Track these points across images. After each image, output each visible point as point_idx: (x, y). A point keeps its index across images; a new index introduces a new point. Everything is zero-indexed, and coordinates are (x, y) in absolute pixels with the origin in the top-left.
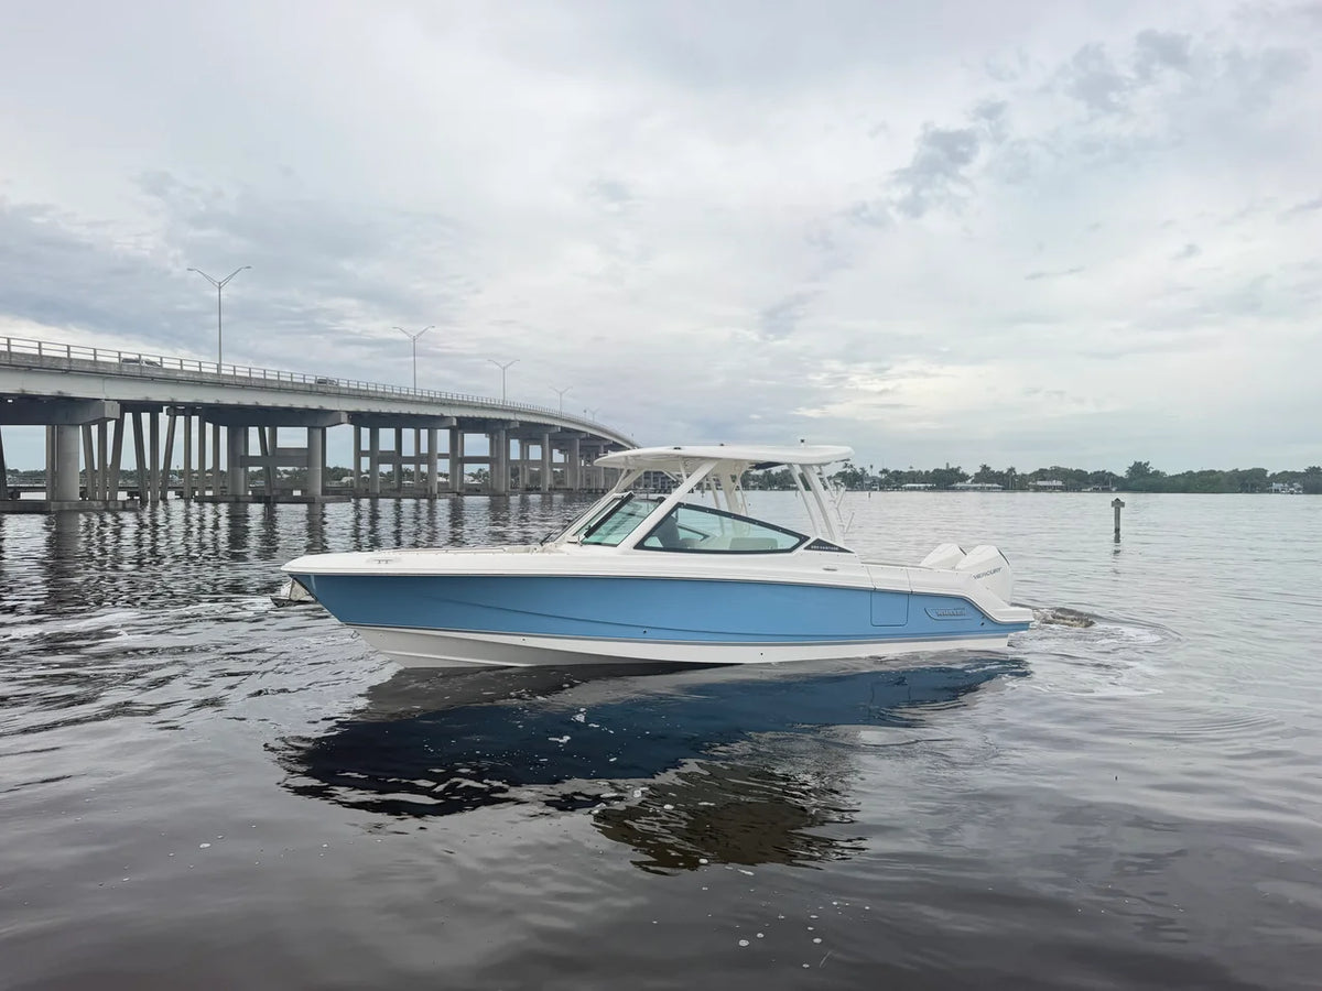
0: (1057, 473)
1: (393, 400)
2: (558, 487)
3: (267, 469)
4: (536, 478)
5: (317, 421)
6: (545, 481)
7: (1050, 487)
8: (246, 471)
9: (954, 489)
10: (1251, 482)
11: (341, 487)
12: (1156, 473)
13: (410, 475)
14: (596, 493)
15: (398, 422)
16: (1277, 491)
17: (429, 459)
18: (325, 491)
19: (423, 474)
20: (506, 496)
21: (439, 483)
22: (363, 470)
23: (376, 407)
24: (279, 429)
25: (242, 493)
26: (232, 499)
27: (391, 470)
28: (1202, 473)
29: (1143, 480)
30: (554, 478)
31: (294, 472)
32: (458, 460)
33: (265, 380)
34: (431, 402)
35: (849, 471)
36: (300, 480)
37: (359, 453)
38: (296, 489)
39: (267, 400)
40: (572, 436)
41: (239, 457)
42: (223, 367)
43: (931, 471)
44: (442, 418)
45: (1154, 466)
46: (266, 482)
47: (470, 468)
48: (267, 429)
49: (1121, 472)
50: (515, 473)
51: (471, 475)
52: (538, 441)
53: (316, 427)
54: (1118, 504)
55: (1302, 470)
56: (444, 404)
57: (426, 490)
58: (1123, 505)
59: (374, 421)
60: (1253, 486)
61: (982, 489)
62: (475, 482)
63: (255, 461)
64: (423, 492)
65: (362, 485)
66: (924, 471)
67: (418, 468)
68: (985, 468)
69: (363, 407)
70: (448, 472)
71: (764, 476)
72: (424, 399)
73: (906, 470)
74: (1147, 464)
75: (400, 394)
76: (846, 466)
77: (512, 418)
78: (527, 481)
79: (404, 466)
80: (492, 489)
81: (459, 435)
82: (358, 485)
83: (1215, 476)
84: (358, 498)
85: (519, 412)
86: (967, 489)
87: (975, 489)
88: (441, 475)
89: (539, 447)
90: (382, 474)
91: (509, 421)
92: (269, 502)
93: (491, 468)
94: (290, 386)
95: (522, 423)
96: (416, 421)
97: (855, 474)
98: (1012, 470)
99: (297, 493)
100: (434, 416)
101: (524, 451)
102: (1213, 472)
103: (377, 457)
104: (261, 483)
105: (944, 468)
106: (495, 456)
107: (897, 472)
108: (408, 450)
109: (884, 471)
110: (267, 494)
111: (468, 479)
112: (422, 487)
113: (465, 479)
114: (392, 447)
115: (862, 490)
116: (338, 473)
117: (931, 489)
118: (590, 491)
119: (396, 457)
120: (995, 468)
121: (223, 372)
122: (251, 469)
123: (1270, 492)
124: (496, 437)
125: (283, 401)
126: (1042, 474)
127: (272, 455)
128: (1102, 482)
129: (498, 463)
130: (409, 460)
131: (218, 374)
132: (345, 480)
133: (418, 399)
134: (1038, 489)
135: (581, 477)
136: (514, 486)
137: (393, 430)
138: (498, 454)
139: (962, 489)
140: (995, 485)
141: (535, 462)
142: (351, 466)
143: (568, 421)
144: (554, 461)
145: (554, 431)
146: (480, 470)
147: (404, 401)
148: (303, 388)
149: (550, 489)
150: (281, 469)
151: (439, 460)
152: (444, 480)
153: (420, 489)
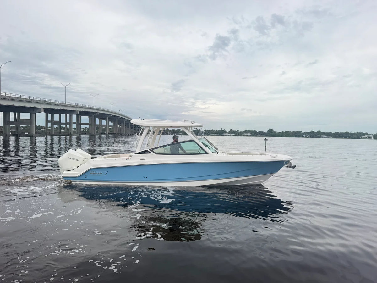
0: (249, 131)
1: (59, 105)
2: (111, 133)
3: (17, 126)
5: (33, 111)
6: (107, 131)
7: (248, 135)
8: (9, 126)
9: (223, 135)
10: (297, 134)
11: (40, 131)
12: (274, 132)
13: (64, 128)
14: (123, 135)
15: (60, 112)
16: (304, 137)
17: (70, 123)
18: (36, 133)
19: (68, 128)
20: (94, 135)
21: (73, 131)
22: (48, 127)
23: (53, 107)
24: (21, 113)
25: (8, 133)
26: (5, 135)
27: (57, 127)
28: (286, 132)
29: (271, 134)
30: (110, 130)
31: (25, 127)
32: (79, 124)
33: (16, 97)
34: (70, 106)
35: (196, 130)
36: (28, 129)
37: (47, 121)
38: (27, 132)
39: (17, 104)
40: (116, 118)
41: (7, 122)
43: (217, 130)
44: (74, 111)
45: (274, 130)
46: (16, 130)
47: (83, 127)
48: (16, 113)
49: (266, 131)
50: (97, 128)
51: (83, 129)
52: (104, 119)
53: (33, 113)
54: (266, 140)
55: (310, 132)
56: (75, 107)
57: (69, 133)
58: (267, 140)
59: (53, 112)
60: (298, 135)
61: (230, 136)
62: (84, 131)
63: (12, 123)
65: (48, 131)
66: (215, 130)
67: (66, 126)
68: (231, 130)
69: (49, 107)
70: (76, 128)
71: (172, 131)
72: (68, 105)
73: (211, 130)
74: (272, 129)
75: (61, 103)
76: (195, 128)
77: (97, 112)
78: (101, 131)
79: (62, 126)
80: (90, 133)
81: (80, 117)
82: (47, 131)
83: (289, 133)
84: (47, 135)
85: (99, 110)
86: (227, 135)
87: (229, 135)
88: (73, 129)
89: (105, 121)
90: (54, 128)
91: (95, 113)
92: (17, 136)
93: (90, 127)
94: (25, 100)
95: (99, 113)
96: (66, 112)
97: (197, 131)
98: (238, 130)
100: (72, 110)
101: (100, 122)
102: (288, 132)
103: (53, 122)
104: (14, 130)
105: (221, 129)
106: (91, 123)
107: (208, 130)
108: (63, 121)
109: (205, 130)
110: (17, 133)
111: (82, 130)
112: (67, 132)
113: (81, 130)
114: (58, 120)
115: (199, 135)
116: (40, 127)
117: (218, 135)
118: (121, 134)
119: (59, 123)
120: (234, 130)
122: (11, 126)
124: (91, 117)
125: (22, 104)
126: (245, 132)
127: (18, 121)
128: (261, 134)
129: (92, 125)
130: (63, 124)
132: (42, 130)
133: (66, 105)
134: (244, 136)
135: (118, 130)
136: (97, 132)
137: (58, 114)
138: (92, 122)
139: (225, 135)
140: (234, 134)
141: (104, 126)
142: (44, 125)
143: (114, 113)
144: (110, 125)
145: (110, 116)
146: (86, 127)
147: (62, 106)
148: (28, 100)
149: (108, 133)
150: (21, 126)
151: (73, 124)
152: (74, 130)
153: (67, 133)
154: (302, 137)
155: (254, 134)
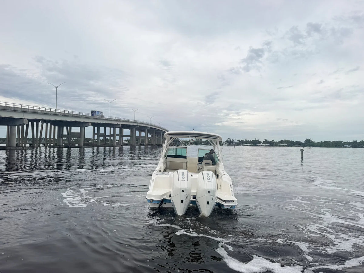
0: (285, 141)
1: (104, 119)
2: (149, 144)
3: (68, 138)
4: (143, 141)
5: (82, 125)
6: (146, 142)
7: (284, 145)
8: (63, 139)
9: (258, 146)
10: (338, 144)
11: (89, 143)
12: (313, 142)
13: (108, 140)
15: (105, 125)
16: (345, 147)
17: (114, 136)
18: (84, 145)
19: (112, 140)
20: (135, 146)
21: (116, 142)
22: (95, 139)
23: (99, 121)
24: (72, 127)
25: (62, 145)
26: (59, 146)
27: (103, 139)
28: (325, 142)
29: (308, 143)
30: (148, 141)
31: (76, 139)
32: (121, 136)
33: (68, 114)
34: (114, 120)
35: (229, 140)
36: (77, 141)
37: (94, 134)
38: (76, 144)
39: (69, 119)
40: (153, 130)
41: (61, 135)
42: (57, 110)
43: (251, 140)
44: (117, 124)
45: (312, 140)
46: (68, 142)
47: (125, 138)
48: (69, 127)
49: (303, 141)
50: (137, 140)
51: (125, 140)
52: (144, 131)
53: (83, 127)
54: (302, 150)
55: (352, 142)
56: (118, 121)
58: (304, 150)
59: (99, 125)
60: (338, 146)
61: (265, 146)
62: (126, 142)
63: (65, 136)
64: (112, 145)
66: (249, 140)
67: (110, 138)
68: (266, 140)
69: (96, 121)
70: (119, 139)
71: (206, 141)
73: (245, 140)
74: (310, 139)
75: (106, 118)
76: (228, 139)
77: (137, 125)
78: (141, 142)
79: (106, 138)
80: (131, 144)
81: (122, 129)
82: (94, 143)
84: (93, 146)
85: (139, 123)
86: (261, 146)
87: (263, 146)
88: (117, 140)
89: (144, 133)
90: (100, 140)
92: (69, 147)
93: (131, 138)
94: (75, 115)
95: (139, 126)
96: (110, 126)
97: (231, 141)
98: (273, 140)
99: (77, 145)
100: (115, 124)
101: (140, 134)
102: (328, 142)
103: (99, 135)
104: (66, 142)
105: (255, 140)
107: (242, 141)
108: (108, 133)
109: (239, 140)
110: (68, 145)
113: (124, 141)
115: (233, 145)
116: (88, 139)
117: (251, 145)
118: (158, 145)
119: (104, 135)
120: (269, 140)
121: (57, 111)
122: (64, 138)
123: (343, 147)
124: (132, 130)
125: (73, 120)
126: (281, 142)
127: (70, 134)
128: (298, 144)
129: (133, 137)
130: (108, 136)
131: (56, 112)
132: (90, 141)
133: (111, 119)
134: (280, 146)
135: (156, 141)
136: (137, 144)
137: (104, 128)
138: (133, 135)
139: (260, 146)
140: (269, 145)
141: (143, 137)
142: (92, 138)
143: (152, 126)
144: (148, 137)
145: (148, 128)
146: (128, 139)
147: (107, 120)
148: (79, 116)
149: (147, 144)
150: (72, 138)
151: (116, 136)
152: (118, 142)
153: (111, 144)
154: (342, 147)
155: (290, 144)
